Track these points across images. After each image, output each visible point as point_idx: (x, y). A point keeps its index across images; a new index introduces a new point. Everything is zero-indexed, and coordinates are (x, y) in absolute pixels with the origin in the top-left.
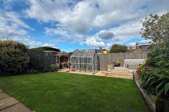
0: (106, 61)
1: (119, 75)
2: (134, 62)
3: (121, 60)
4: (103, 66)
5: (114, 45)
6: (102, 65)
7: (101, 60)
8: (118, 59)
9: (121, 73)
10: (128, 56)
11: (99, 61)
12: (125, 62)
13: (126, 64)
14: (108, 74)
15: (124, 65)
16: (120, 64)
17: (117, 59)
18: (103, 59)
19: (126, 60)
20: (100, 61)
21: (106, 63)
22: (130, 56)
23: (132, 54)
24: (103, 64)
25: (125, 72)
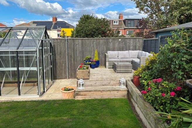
0: (71, 56)
1: (101, 91)
2: (123, 57)
3: (100, 53)
4: (65, 68)
5: (84, 16)
6: (62, 66)
7: (60, 54)
8: (96, 52)
9: (105, 85)
10: (114, 44)
11: (55, 55)
12: (109, 57)
13: (110, 61)
14: (80, 92)
15: (107, 64)
16: (100, 62)
17: (94, 51)
18: (65, 51)
19: (110, 53)
20: (58, 57)
21: (71, 61)
22: (116, 45)
23: (120, 40)
24: (65, 64)
25: (112, 82)
